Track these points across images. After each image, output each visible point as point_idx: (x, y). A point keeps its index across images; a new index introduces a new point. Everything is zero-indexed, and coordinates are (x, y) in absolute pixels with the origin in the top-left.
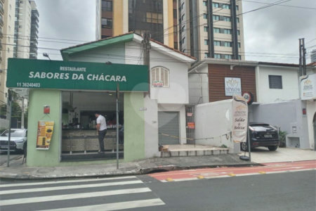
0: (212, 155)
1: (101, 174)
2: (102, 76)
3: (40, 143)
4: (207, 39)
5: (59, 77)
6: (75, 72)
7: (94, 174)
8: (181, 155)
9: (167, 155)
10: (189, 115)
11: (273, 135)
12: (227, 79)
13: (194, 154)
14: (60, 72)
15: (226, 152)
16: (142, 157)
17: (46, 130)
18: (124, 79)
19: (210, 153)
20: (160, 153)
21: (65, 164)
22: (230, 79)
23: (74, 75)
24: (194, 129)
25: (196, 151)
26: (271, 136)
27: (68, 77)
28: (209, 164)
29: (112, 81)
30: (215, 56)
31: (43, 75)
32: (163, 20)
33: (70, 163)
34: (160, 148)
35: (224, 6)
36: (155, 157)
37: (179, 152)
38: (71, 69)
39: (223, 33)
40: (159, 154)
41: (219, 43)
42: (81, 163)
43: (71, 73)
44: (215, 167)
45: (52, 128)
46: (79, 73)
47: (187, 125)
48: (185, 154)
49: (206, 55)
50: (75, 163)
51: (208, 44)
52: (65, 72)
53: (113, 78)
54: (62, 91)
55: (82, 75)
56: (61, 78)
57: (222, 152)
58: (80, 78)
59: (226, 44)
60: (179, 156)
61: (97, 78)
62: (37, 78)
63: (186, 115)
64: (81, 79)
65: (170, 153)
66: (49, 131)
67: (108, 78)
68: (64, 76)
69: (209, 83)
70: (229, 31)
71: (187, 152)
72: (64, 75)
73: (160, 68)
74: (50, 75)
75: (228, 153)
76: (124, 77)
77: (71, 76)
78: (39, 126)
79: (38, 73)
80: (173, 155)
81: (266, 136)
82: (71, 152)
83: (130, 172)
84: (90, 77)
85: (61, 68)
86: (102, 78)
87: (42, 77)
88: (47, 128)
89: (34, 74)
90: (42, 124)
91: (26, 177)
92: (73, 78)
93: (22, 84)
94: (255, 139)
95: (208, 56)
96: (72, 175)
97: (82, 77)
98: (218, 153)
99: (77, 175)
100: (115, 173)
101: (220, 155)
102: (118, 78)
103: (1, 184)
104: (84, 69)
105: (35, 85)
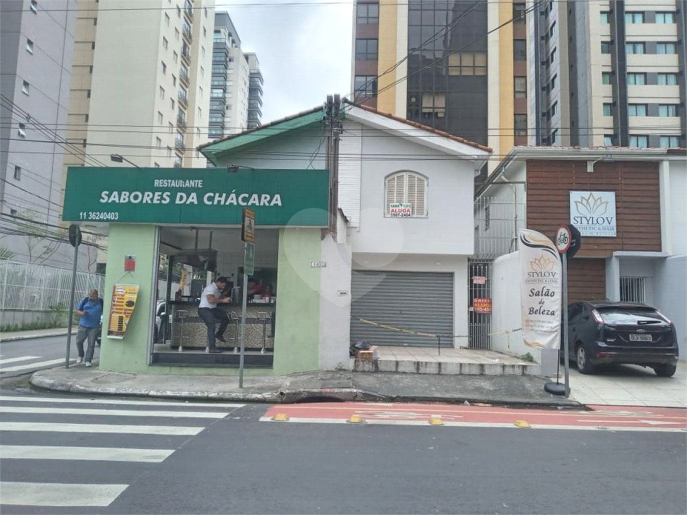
0: (482, 375)
1: (199, 395)
2: (233, 196)
3: (115, 328)
4: (610, 101)
5: (152, 199)
6: (181, 190)
7: (185, 394)
8: (401, 369)
9: (368, 367)
10: (479, 280)
11: (655, 336)
12: (575, 196)
13: (433, 370)
14: (154, 190)
15: (518, 371)
16: (313, 368)
17: (125, 301)
18: (277, 200)
19: (475, 371)
20: (352, 361)
21: (157, 369)
22: (586, 194)
23: (179, 194)
24: (490, 313)
25: (440, 364)
26: (649, 338)
27: (168, 200)
28: (448, 396)
29: (253, 205)
30: (633, 141)
31: (125, 197)
32: (486, 67)
33: (167, 369)
34: (353, 352)
35: (659, 17)
36: (341, 370)
37: (397, 363)
38: (174, 184)
39: (655, 83)
40: (350, 364)
41: (642, 110)
42: (185, 370)
43: (174, 191)
44: (459, 402)
45: (134, 298)
46: (188, 191)
47: (471, 304)
48: (412, 369)
49: (608, 141)
50: (175, 370)
51: (612, 113)
52: (163, 190)
53: (254, 200)
54: (161, 228)
55: (194, 195)
56: (155, 201)
57: (509, 371)
58: (190, 200)
59: (663, 110)
60: (396, 372)
61: (223, 199)
62: (114, 202)
63: (471, 281)
64: (192, 203)
65: (375, 363)
66: (130, 304)
67: (244, 200)
68: (162, 198)
69: (528, 207)
70: (672, 79)
71: (418, 364)
72: (162, 196)
73: (406, 176)
74: (136, 197)
75: (523, 374)
76: (277, 196)
77: (173, 198)
78: (114, 295)
79: (116, 193)
80: (382, 367)
81: (633, 338)
82: (180, 348)
83: (259, 396)
84: (211, 199)
85: (157, 183)
86: (232, 199)
87: (122, 201)
88: (128, 297)
89: (109, 196)
90: (119, 291)
91: (63, 388)
92: (178, 202)
93: (88, 216)
94: (602, 344)
95: (615, 144)
96: (143, 392)
97: (193, 198)
98: (499, 371)
99: (152, 393)
100: (227, 396)
101: (501, 376)
102: (265, 200)
103: (3, 394)
104: (199, 183)
105: (111, 216)
